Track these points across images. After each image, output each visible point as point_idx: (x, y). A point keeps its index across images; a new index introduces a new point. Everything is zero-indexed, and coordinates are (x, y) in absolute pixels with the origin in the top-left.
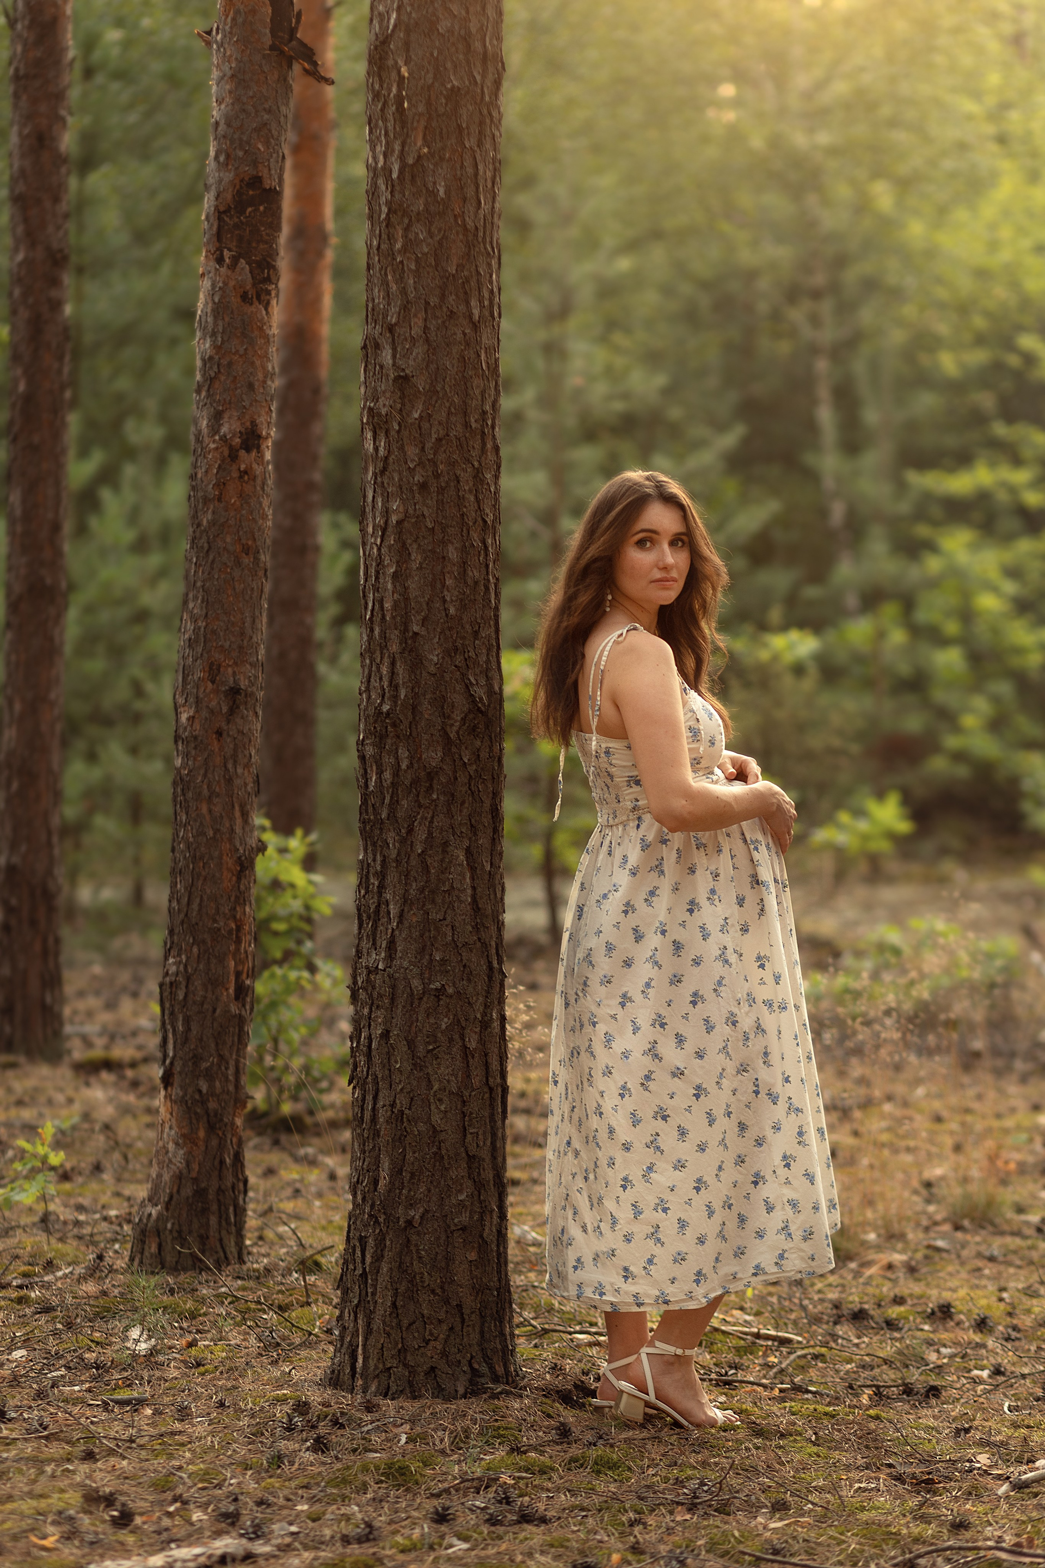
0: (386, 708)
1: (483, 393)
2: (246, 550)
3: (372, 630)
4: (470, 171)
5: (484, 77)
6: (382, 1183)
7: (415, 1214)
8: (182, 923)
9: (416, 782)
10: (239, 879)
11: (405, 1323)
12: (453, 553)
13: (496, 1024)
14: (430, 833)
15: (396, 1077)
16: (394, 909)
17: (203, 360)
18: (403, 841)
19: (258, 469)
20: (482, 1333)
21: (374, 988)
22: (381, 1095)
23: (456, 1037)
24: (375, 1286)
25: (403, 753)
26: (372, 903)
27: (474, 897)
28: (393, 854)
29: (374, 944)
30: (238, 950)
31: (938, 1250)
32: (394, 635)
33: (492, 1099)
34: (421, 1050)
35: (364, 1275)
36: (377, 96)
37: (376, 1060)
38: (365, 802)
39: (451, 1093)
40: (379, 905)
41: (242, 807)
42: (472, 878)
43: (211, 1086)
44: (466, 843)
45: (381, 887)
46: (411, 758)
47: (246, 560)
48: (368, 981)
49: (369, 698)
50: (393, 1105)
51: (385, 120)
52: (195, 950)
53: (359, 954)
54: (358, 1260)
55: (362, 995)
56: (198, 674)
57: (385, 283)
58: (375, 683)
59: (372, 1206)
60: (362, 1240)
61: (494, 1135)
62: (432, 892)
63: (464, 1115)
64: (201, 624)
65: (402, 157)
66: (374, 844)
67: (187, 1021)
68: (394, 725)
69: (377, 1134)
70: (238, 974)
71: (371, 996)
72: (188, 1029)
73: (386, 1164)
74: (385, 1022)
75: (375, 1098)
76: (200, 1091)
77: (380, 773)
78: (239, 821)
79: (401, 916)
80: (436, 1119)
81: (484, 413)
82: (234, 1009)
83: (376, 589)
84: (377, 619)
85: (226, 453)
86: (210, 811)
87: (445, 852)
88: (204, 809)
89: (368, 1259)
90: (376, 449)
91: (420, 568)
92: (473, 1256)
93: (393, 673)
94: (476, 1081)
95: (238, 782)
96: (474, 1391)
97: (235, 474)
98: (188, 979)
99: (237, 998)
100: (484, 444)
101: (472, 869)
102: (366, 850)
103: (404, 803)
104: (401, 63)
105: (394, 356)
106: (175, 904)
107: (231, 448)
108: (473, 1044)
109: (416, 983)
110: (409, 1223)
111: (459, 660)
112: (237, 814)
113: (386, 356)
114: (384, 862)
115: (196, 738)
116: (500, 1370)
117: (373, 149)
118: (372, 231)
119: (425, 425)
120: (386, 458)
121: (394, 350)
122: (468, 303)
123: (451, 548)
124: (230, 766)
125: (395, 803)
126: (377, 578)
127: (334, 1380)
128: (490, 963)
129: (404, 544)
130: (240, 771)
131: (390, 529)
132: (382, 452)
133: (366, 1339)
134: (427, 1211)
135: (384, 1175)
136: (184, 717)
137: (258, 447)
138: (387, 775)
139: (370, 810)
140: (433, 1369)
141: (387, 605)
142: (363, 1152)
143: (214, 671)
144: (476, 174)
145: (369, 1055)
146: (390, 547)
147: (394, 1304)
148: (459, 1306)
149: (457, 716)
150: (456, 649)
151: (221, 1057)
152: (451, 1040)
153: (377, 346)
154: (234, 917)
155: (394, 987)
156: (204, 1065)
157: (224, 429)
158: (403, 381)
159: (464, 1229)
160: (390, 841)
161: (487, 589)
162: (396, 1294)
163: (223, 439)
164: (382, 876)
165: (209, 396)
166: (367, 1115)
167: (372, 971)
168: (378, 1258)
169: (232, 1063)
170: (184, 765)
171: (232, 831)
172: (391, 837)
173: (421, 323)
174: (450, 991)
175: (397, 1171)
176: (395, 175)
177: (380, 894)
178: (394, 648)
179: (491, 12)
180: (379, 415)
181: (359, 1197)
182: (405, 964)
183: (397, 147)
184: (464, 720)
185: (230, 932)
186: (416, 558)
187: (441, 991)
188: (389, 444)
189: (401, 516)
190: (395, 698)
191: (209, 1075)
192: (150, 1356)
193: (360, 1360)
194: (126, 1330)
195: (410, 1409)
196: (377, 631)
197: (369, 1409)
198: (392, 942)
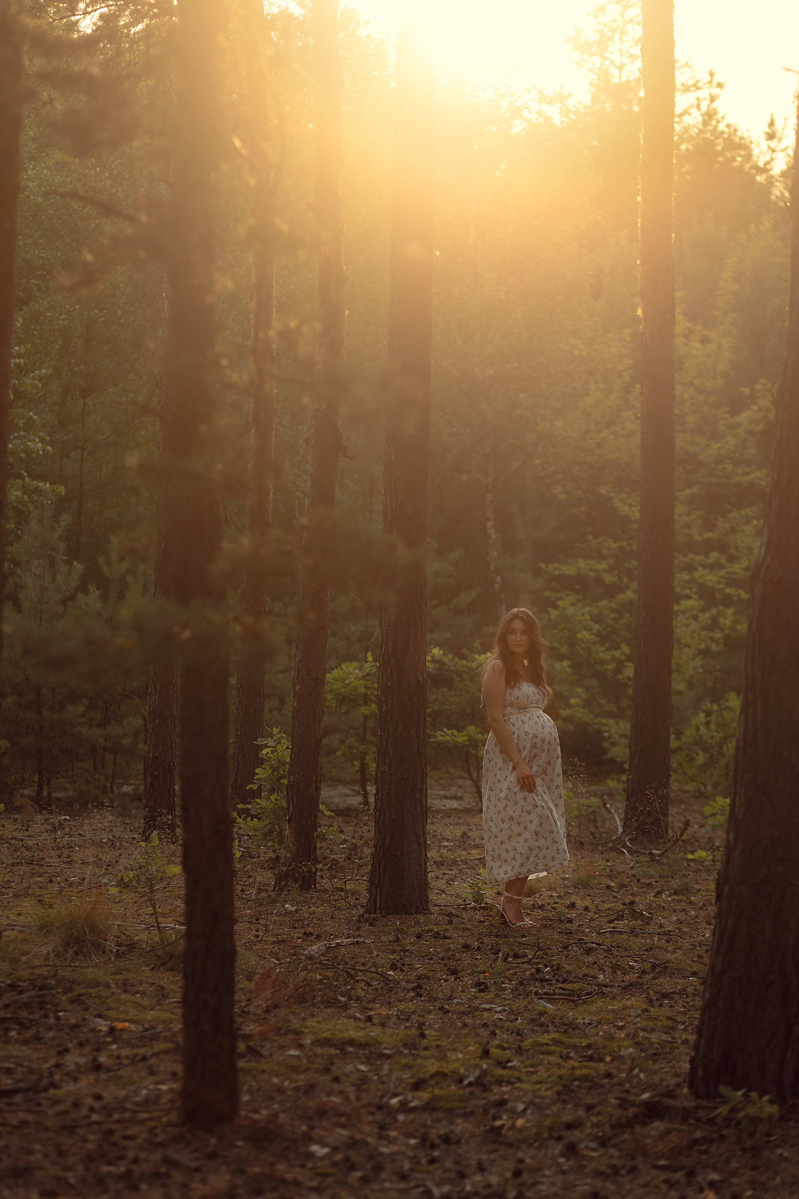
0: (389, 684)
3: (384, 658)
4: (418, 506)
5: (422, 475)
6: (386, 843)
8: (296, 763)
9: (399, 708)
10: (317, 747)
11: (395, 890)
13: (424, 791)
14: (404, 726)
15: (392, 807)
20: (420, 894)
21: (384, 778)
22: (386, 814)
24: (383, 878)
26: (383, 749)
28: (391, 732)
29: (384, 763)
30: (316, 773)
31: (569, 893)
32: (392, 660)
34: (400, 798)
35: (379, 877)
36: (387, 480)
37: (384, 802)
40: (385, 750)
41: (318, 719)
43: (306, 823)
45: (387, 744)
46: (397, 700)
48: (382, 775)
49: (383, 681)
50: (390, 817)
51: (390, 489)
52: (301, 773)
53: (378, 767)
54: (377, 870)
55: (380, 780)
56: (304, 672)
58: (385, 675)
59: (383, 851)
60: (379, 863)
61: (424, 828)
62: (404, 745)
64: (305, 654)
65: (396, 501)
66: (384, 729)
67: (296, 798)
68: (391, 690)
70: (316, 782)
71: (383, 781)
72: (297, 802)
73: (388, 837)
74: (387, 789)
75: (384, 815)
76: (302, 824)
78: (317, 725)
79: (394, 753)
82: (314, 794)
83: (385, 644)
86: (307, 722)
88: (305, 722)
89: (381, 869)
92: (417, 868)
96: (418, 912)
98: (298, 783)
99: (315, 791)
102: (381, 732)
103: (395, 716)
104: (396, 471)
106: (293, 756)
109: (399, 775)
110: (396, 856)
111: (414, 668)
112: (316, 723)
114: (387, 735)
115: (300, 695)
116: (425, 907)
117: (386, 497)
124: (314, 706)
126: (386, 641)
127: (368, 911)
128: (423, 771)
129: (395, 629)
130: (317, 707)
131: (390, 625)
133: (380, 896)
134: (402, 852)
135: (387, 840)
136: (297, 688)
138: (389, 706)
140: (404, 905)
141: (389, 649)
142: (379, 833)
143: (309, 670)
144: (420, 507)
145: (382, 801)
146: (391, 630)
147: (390, 884)
151: (310, 812)
154: (315, 761)
155: (391, 777)
156: (304, 815)
159: (414, 858)
162: (391, 881)
164: (387, 740)
166: (381, 821)
168: (385, 869)
170: (297, 706)
171: (315, 728)
175: (391, 839)
176: (393, 507)
177: (386, 746)
178: (392, 664)
181: (378, 849)
182: (395, 769)
183: (394, 498)
184: (415, 688)
185: (314, 766)
186: (400, 634)
187: (407, 779)
191: (305, 819)
192: (296, 911)
193: (378, 904)
194: (283, 906)
195: (398, 917)
196: (386, 658)
197: (384, 917)
198: (391, 762)
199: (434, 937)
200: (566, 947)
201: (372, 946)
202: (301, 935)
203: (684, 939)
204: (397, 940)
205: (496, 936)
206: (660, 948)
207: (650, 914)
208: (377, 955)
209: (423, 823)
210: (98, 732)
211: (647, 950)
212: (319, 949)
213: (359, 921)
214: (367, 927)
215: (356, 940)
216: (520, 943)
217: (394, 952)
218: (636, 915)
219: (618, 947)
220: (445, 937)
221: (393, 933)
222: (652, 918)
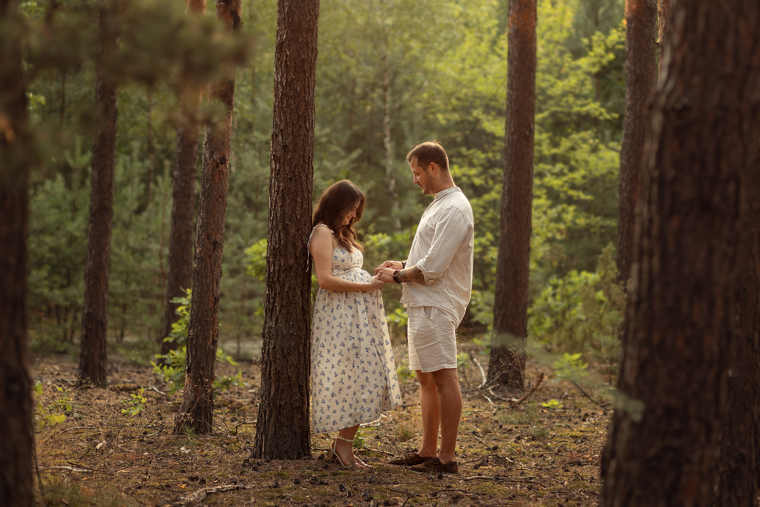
0: (277, 246)
1: (309, 151)
2: (220, 197)
3: (273, 223)
4: (307, 83)
5: (312, 55)
6: (272, 393)
7: (283, 403)
8: (195, 318)
9: (286, 269)
10: (215, 305)
11: (278, 437)
12: (299, 200)
13: (308, 345)
14: (290, 285)
15: (277, 361)
16: (278, 309)
17: (208, 134)
18: (281, 287)
19: (225, 170)
20: (302, 441)
21: (271, 333)
22: (272, 366)
23: (296, 348)
24: (268, 426)
25: (282, 260)
26: (271, 307)
27: (302, 305)
28: (278, 291)
29: (271, 319)
30: (213, 328)
32: (280, 224)
33: (306, 368)
34: (285, 352)
35: (265, 422)
36: (279, 59)
37: (271, 355)
38: (269, 275)
39: (294, 366)
40: (273, 308)
41: (216, 281)
42: (302, 300)
43: (204, 373)
44: (301, 289)
45: (274, 302)
46: (284, 262)
47: (220, 200)
48: (269, 331)
49: (271, 243)
50: (276, 369)
51: (281, 67)
52: (200, 327)
53: (266, 323)
54: (263, 418)
55: (267, 335)
56: (203, 237)
57: (280, 117)
58: (273, 239)
59: (269, 401)
60: (265, 412)
61: (307, 380)
62: (290, 303)
63: (298, 372)
64: (205, 220)
65: (286, 78)
66: (272, 289)
67: (196, 351)
68: (279, 252)
69: (271, 378)
70: (213, 336)
71: (269, 336)
72: (197, 354)
73: (273, 387)
74: (274, 344)
75: (270, 367)
76: (200, 374)
77: (274, 266)
78: (215, 285)
79: (280, 311)
80: (290, 373)
81: (309, 157)
82: (212, 347)
83: (274, 210)
84: (275, 219)
85: (215, 165)
86: (206, 282)
87: (294, 291)
88: (204, 281)
89: (267, 417)
90: (276, 167)
91: (289, 204)
92: (300, 416)
93: (279, 236)
94: (302, 362)
95: (215, 272)
96: (299, 458)
97: (218, 172)
98: (197, 337)
99: (212, 344)
100: (309, 167)
101: (302, 297)
102: (269, 291)
103: (282, 276)
104: (287, 50)
105: (282, 139)
106: (193, 312)
107: (216, 163)
108: (301, 351)
109: (284, 331)
110: (280, 405)
111: (300, 232)
112: (215, 283)
113: (280, 139)
114: (275, 294)
115: (202, 258)
116: (307, 453)
117: (277, 75)
118: (276, 100)
119: (292, 160)
120: (279, 170)
121: (282, 137)
122: (305, 123)
123: (298, 198)
124: (213, 267)
125: (279, 276)
126: (275, 207)
127: (254, 456)
128: (307, 326)
129: (284, 196)
130: (216, 269)
131: (280, 192)
132: (278, 168)
133: (265, 442)
134: (286, 402)
135: (273, 391)
136: (198, 251)
137: (225, 163)
138: (277, 267)
139: (271, 278)
140: (287, 451)
141: (278, 215)
142: (266, 384)
143: (209, 236)
144: (309, 85)
145: (268, 354)
146: (280, 197)
147: (275, 431)
148: (295, 432)
149: (299, 249)
150: (299, 229)
151: (207, 363)
152: (295, 349)
153: (277, 136)
154: (213, 317)
155: (277, 333)
156: (202, 365)
157: (214, 157)
158: (285, 147)
159: (297, 408)
161: (309, 211)
162: (275, 428)
163: (214, 160)
164: (274, 298)
165: (209, 146)
166: (267, 373)
167: (270, 328)
168: (270, 417)
169: (210, 365)
170: (197, 267)
171: (213, 288)
172: (278, 287)
173: (291, 129)
174: (295, 334)
175: (277, 390)
176: (284, 84)
177: (273, 304)
178: (280, 228)
179: (314, 35)
180: (277, 157)
181: (264, 399)
182: (281, 325)
183: (285, 76)
185: (211, 322)
186: (288, 201)
187: (292, 334)
188: (280, 165)
189: (283, 188)
190: (280, 244)
191: (203, 369)
192: (189, 454)
193: (263, 449)
194: (179, 448)
195: (281, 462)
196: (274, 223)
197: (268, 462)
198: (277, 319)
199: (312, 483)
200: (435, 495)
201: (252, 492)
202: (186, 480)
203: (544, 487)
204: (277, 486)
205: (370, 482)
206: (523, 495)
207: (512, 459)
208: (255, 502)
209: (306, 375)
210: (57, 292)
211: (510, 498)
212: (199, 495)
213: (244, 466)
214: (251, 471)
215: (236, 486)
216: (391, 490)
217: (271, 499)
218: (499, 460)
219: (483, 494)
220: (322, 483)
221: (274, 479)
222: (513, 464)
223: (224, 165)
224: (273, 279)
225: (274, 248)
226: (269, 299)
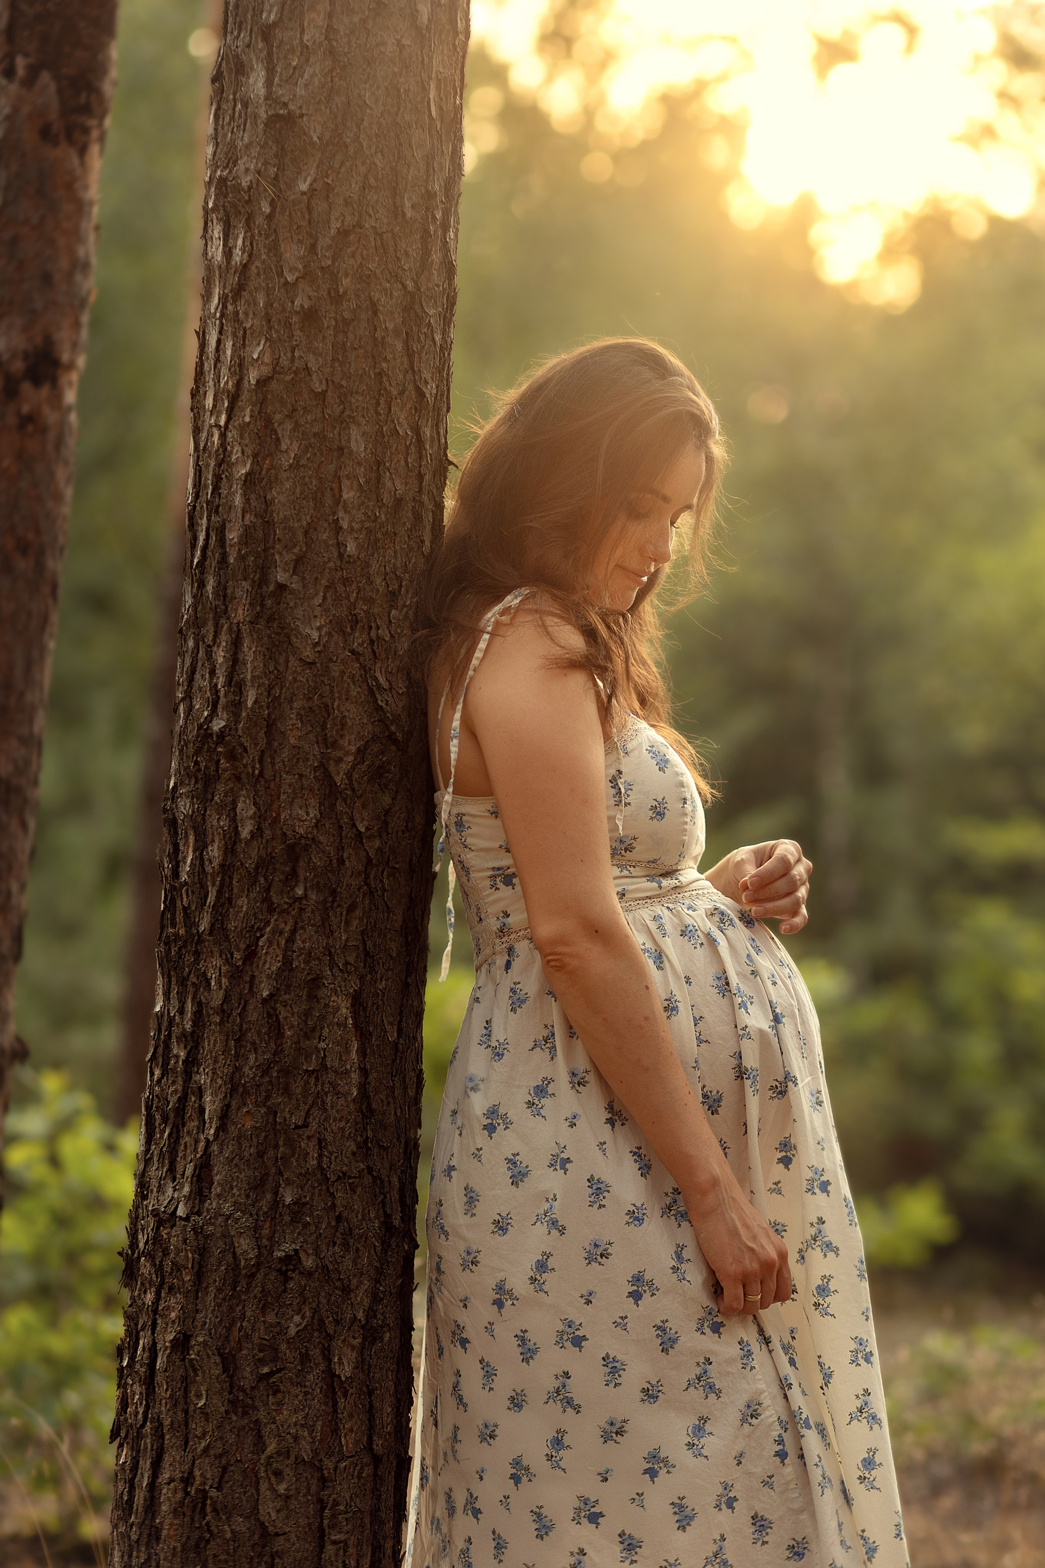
0: (218, 725)
3: (202, 585)
9: (265, 863)
12: (358, 443)
13: (393, 1334)
14: (287, 962)
15: (196, 1427)
16: (211, 1104)
18: (236, 975)
19: (51, 417)
21: (166, 1252)
22: (167, 1459)
23: (315, 1353)
25: (245, 809)
26: (173, 1091)
27: (363, 1087)
28: (216, 998)
29: (172, 1170)
32: (242, 590)
33: (378, 1478)
34: (247, 1374)
37: (162, 1391)
38: (170, 902)
39: (299, 1461)
40: (183, 1100)
42: (363, 1052)
44: (354, 984)
45: (191, 1063)
46: (259, 818)
48: (157, 1239)
49: (190, 710)
50: (188, 1480)
55: (145, 1268)
58: (202, 681)
62: (286, 1072)
63: (322, 1504)
66: (183, 982)
68: (232, 756)
69: (155, 1535)
71: (159, 1269)
74: (182, 1319)
77: (201, 848)
79: (224, 1116)
80: (269, 1510)
81: (430, 195)
83: (213, 509)
84: (212, 563)
87: (313, 997)
90: (228, 253)
91: (296, 466)
93: (235, 661)
97: (12, 420)
100: (426, 252)
101: (363, 1034)
102: (167, 994)
103: (243, 902)
105: (269, 83)
107: (8, 377)
108: (345, 1370)
109: (244, 1245)
111: (358, 640)
113: (256, 83)
114: (198, 1015)
119: (320, 206)
120: (245, 266)
121: (271, 71)
123: (355, 433)
125: (225, 903)
126: (216, 488)
128: (387, 1217)
129: (269, 421)
131: (245, 396)
132: (238, 256)
137: (55, 382)
138: (214, 851)
139: (179, 917)
141: (233, 535)
145: (149, 1382)
146: (243, 427)
149: (350, 744)
150: (355, 621)
152: (305, 1358)
153: (240, 68)
155: (202, 1252)
158: (283, 124)
160: (213, 975)
161: (418, 518)
164: (193, 1041)
166: (139, 1498)
172: (214, 967)
173: (321, 20)
174: (309, 1262)
177: (188, 1075)
178: (240, 613)
180: (237, 188)
182: (227, 1208)
184: (361, 752)
186: (290, 447)
187: (292, 1259)
188: (250, 241)
189: (266, 370)
198: (203, 1170)
223: (45, 390)
224: (190, 922)
225: (205, 734)
226: (167, 1047)
